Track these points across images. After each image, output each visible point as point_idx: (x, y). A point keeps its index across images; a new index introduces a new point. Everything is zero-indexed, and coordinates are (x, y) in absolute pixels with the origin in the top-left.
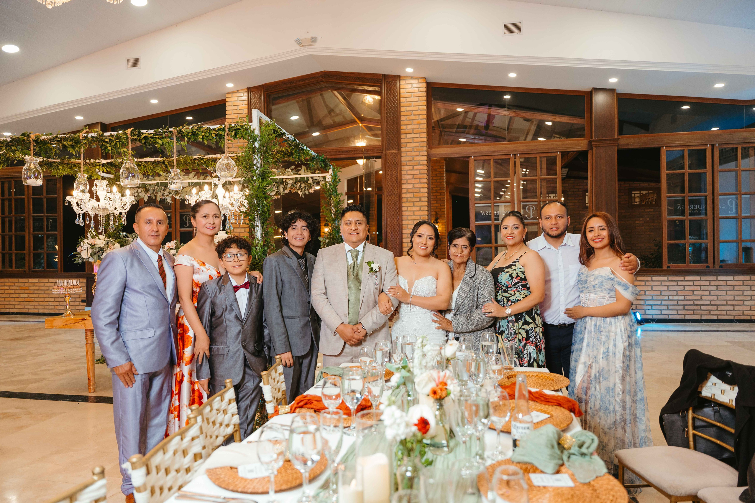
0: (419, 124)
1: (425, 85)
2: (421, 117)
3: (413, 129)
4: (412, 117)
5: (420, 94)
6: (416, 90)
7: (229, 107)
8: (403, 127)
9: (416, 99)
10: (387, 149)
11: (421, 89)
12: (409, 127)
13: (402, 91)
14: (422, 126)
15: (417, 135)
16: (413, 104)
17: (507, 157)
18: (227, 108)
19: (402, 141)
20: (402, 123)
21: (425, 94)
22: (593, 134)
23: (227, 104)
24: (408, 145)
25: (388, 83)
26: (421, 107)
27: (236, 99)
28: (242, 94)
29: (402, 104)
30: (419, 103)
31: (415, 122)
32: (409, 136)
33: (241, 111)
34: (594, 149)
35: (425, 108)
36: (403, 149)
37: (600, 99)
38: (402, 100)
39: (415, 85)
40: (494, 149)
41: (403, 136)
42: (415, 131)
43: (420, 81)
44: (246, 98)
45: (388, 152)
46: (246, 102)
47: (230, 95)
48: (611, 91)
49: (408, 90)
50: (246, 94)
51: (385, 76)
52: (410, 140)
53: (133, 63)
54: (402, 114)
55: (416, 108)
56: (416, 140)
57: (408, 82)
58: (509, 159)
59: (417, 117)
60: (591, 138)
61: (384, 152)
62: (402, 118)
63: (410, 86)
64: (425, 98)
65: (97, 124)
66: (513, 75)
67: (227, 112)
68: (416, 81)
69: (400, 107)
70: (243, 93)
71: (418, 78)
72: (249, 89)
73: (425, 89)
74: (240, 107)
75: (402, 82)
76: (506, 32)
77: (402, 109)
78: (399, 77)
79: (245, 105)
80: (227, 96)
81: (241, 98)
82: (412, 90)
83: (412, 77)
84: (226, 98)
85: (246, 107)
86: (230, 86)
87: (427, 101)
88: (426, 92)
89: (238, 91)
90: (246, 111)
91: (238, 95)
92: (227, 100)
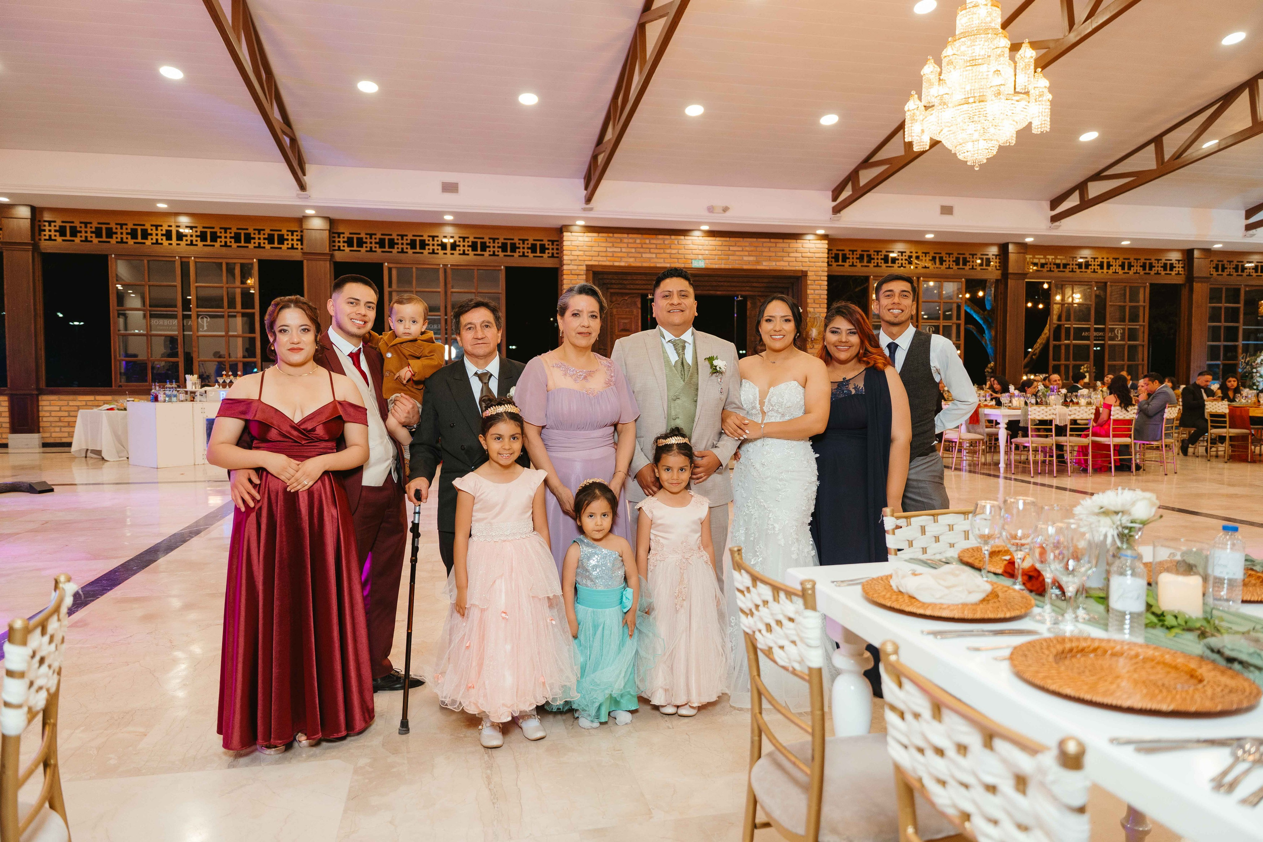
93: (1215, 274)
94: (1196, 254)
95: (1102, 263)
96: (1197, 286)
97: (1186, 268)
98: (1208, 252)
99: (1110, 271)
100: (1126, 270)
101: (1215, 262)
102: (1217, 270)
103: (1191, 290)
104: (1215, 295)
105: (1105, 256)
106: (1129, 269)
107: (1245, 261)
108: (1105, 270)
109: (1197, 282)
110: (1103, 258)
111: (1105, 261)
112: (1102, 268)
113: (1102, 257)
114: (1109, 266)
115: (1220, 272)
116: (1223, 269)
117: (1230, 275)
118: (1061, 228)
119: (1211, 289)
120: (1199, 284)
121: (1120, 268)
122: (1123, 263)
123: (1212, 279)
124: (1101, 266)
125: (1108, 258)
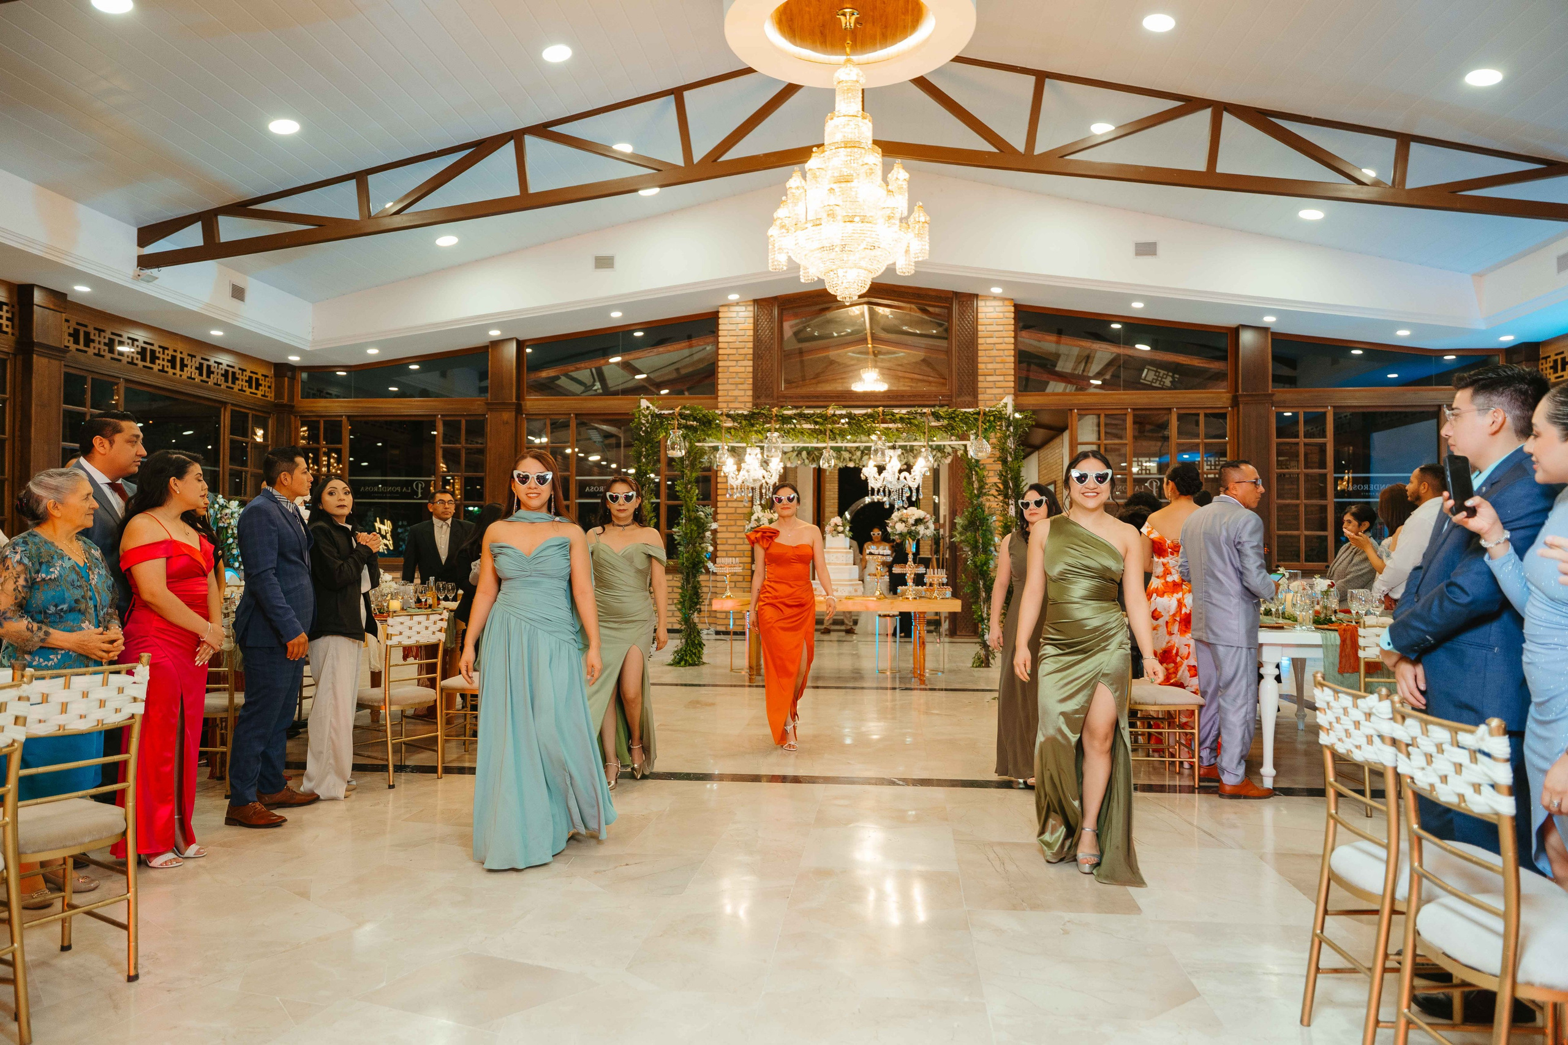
0: (1003, 362)
1: (1012, 309)
2: (1006, 353)
3: (995, 369)
4: (995, 353)
5: (1005, 321)
6: (1001, 315)
7: (724, 326)
8: (980, 366)
9: (1001, 328)
10: (959, 395)
11: (1008, 315)
12: (990, 366)
13: (980, 315)
14: (1007, 366)
15: (1001, 378)
16: (996, 334)
17: (1123, 412)
18: (721, 327)
19: (980, 385)
20: (980, 359)
21: (1013, 322)
22: (1240, 385)
23: (721, 321)
24: (988, 391)
25: (961, 304)
26: (1007, 340)
27: (734, 315)
28: (743, 309)
29: (980, 334)
30: (1004, 334)
31: (999, 360)
32: (989, 378)
33: (742, 333)
34: (1241, 406)
35: (1012, 340)
36: (980, 397)
37: (1247, 338)
38: (980, 328)
39: (998, 309)
40: (1106, 401)
41: (980, 378)
42: (998, 372)
43: (1007, 303)
44: (751, 314)
45: (959, 400)
46: (751, 320)
47: (726, 309)
48: (1264, 330)
49: (988, 315)
50: (751, 308)
51: (956, 294)
52: (991, 385)
53: (604, 262)
54: (980, 347)
55: (1000, 340)
56: (998, 384)
57: (988, 303)
58: (1126, 414)
59: (1001, 353)
60: (1237, 390)
61: (954, 400)
62: (980, 353)
63: (991, 309)
64: (1012, 327)
65: (512, 339)
66: (1138, 305)
67: (720, 333)
68: (1000, 303)
69: (977, 338)
70: (746, 306)
71: (1004, 299)
72: (756, 302)
73: (1012, 315)
74: (741, 326)
75: (981, 303)
76: (1137, 254)
77: (980, 341)
78: (977, 296)
79: (749, 324)
80: (721, 309)
81: (742, 314)
82: (994, 315)
83: (995, 298)
84: (718, 312)
85: (751, 326)
86: (734, 297)
87: (1015, 331)
88: (1015, 318)
89: (737, 304)
90: (751, 333)
91: (737, 308)
92: (721, 315)
93: (73, 347)
94: (38, 297)
96: (39, 362)
97: (16, 321)
98: (59, 299)
101: (73, 324)
102: (77, 342)
103: (27, 369)
104: (73, 387)
107: (125, 335)
109: (40, 355)
115: (81, 347)
116: (88, 341)
117: (98, 355)
119: (65, 373)
120: (45, 361)
123: (68, 355)
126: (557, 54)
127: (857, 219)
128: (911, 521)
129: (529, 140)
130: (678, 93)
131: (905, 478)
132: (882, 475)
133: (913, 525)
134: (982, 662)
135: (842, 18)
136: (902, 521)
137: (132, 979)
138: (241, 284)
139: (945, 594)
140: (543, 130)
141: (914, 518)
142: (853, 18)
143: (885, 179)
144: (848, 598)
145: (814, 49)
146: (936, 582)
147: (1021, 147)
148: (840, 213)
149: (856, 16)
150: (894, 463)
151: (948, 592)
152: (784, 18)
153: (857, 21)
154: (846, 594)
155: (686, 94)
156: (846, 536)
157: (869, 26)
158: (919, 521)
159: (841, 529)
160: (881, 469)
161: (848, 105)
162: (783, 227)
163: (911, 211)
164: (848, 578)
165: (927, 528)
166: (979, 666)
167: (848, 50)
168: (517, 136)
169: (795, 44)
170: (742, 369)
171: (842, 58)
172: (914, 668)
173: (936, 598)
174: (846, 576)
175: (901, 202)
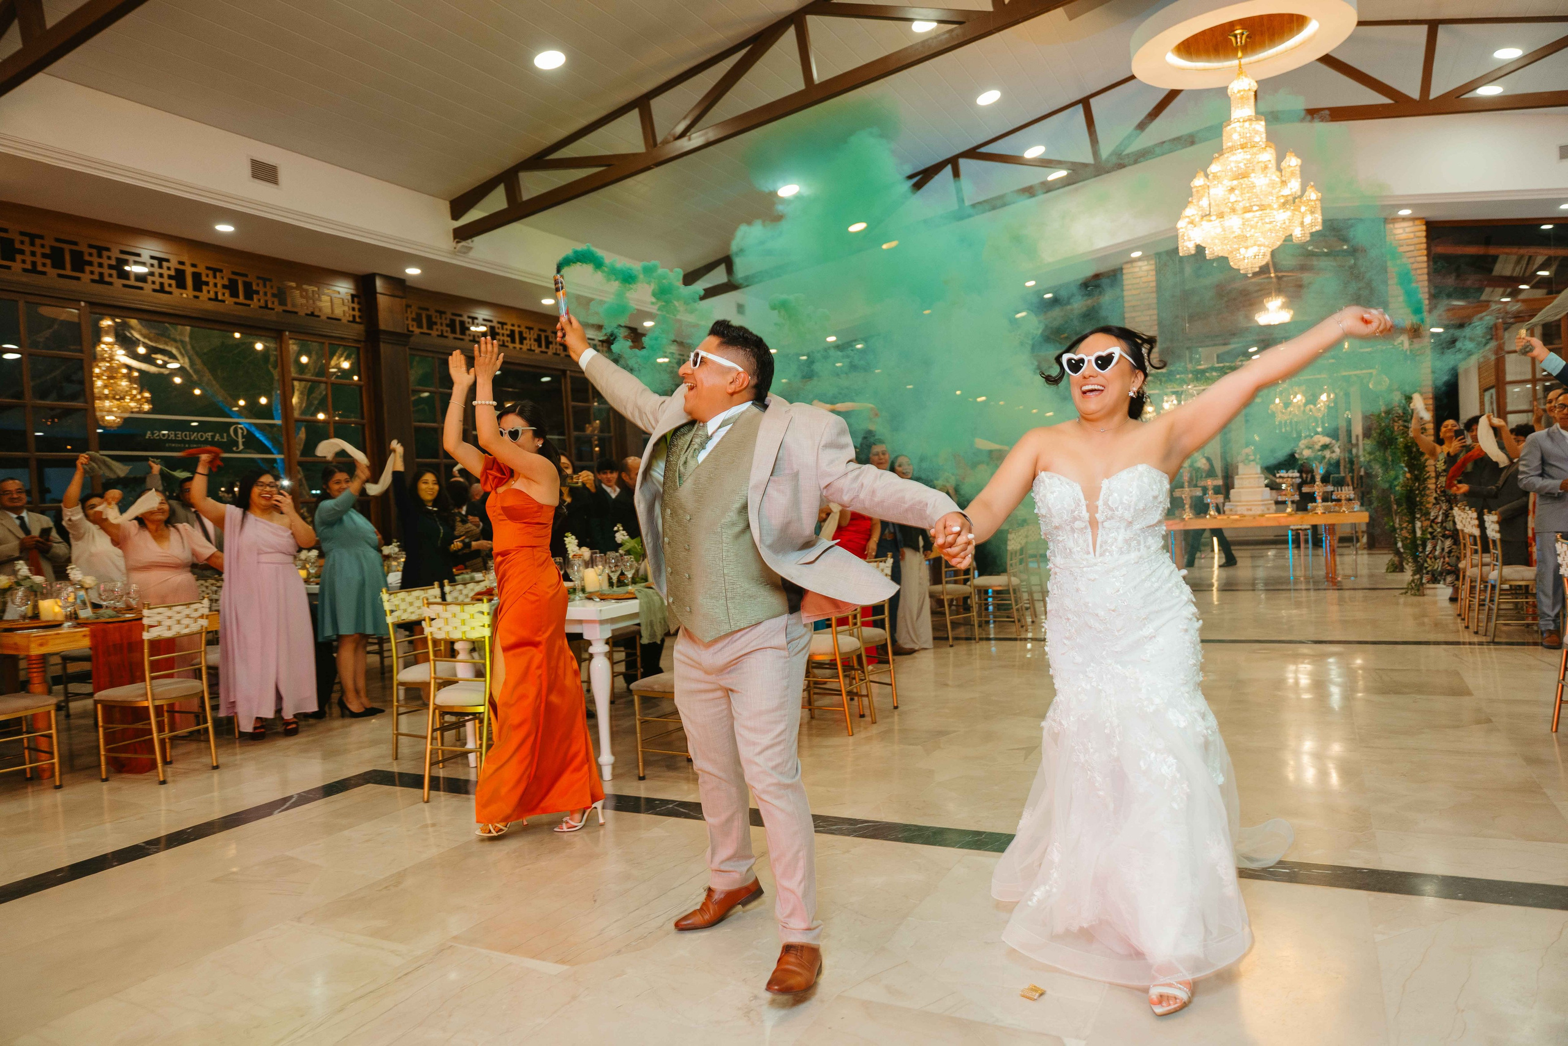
1: (1424, 228)
2: (1419, 272)
5: (1416, 241)
6: (1412, 235)
7: (1128, 281)
9: (1412, 248)
11: (1419, 234)
16: (1408, 254)
18: (1125, 282)
21: (1424, 240)
23: (1125, 276)
26: (1418, 259)
27: (1137, 270)
28: (1146, 263)
30: (1415, 253)
33: (1145, 285)
35: (1425, 259)
39: (1408, 230)
43: (1417, 222)
44: (1153, 267)
46: (1154, 273)
47: (1129, 266)
49: (1398, 237)
50: (1153, 262)
55: (1412, 260)
57: (1397, 225)
63: (1400, 231)
64: (1424, 246)
67: (1125, 288)
68: (1410, 223)
69: (1385, 260)
70: (1148, 261)
71: (1414, 220)
72: (1158, 255)
73: (1424, 234)
74: (1144, 279)
75: (1390, 227)
79: (1152, 277)
80: (1124, 266)
81: (1145, 268)
82: (1404, 236)
83: (1404, 219)
84: (1121, 269)
85: (1154, 278)
86: (1136, 254)
87: (1428, 249)
88: (1427, 237)
89: (1139, 259)
90: (1154, 284)
91: (1140, 263)
92: (1125, 271)
95: (513, 332)
99: (525, 347)
100: (543, 349)
105: (515, 321)
106: (547, 347)
108: (518, 346)
110: (513, 325)
111: (516, 329)
112: (513, 341)
113: (512, 321)
114: (522, 339)
118: (472, 254)
121: (536, 343)
122: (539, 336)
124: (512, 335)
125: (519, 326)
126: (989, 98)
127: (1255, 208)
128: (1317, 447)
129: (962, 162)
130: (1085, 102)
131: (1311, 410)
132: (1289, 409)
133: (1319, 451)
134: (1396, 568)
135: (1233, 39)
136: (1309, 448)
137: (896, 708)
138: (741, 302)
139: (1353, 508)
140: (973, 153)
141: (1320, 444)
142: (1244, 37)
143: (1279, 169)
144: (1262, 515)
145: (1209, 61)
146: (1343, 497)
147: (1415, 93)
148: (1239, 207)
149: (1246, 34)
150: (1299, 398)
151: (1357, 506)
152: (1182, 48)
153: (1247, 37)
154: (1259, 512)
155: (1092, 101)
156: (1257, 463)
157: (1257, 38)
158: (1325, 447)
159: (1252, 458)
160: (1287, 404)
161: (1242, 112)
162: (1192, 222)
163: (1303, 191)
164: (1260, 499)
165: (1333, 452)
166: (1394, 571)
167: (1240, 54)
168: (953, 162)
169: (1192, 61)
170: (1148, 318)
171: (1235, 62)
172: (1327, 573)
173: (1344, 511)
174: (1259, 498)
175: (1294, 186)
